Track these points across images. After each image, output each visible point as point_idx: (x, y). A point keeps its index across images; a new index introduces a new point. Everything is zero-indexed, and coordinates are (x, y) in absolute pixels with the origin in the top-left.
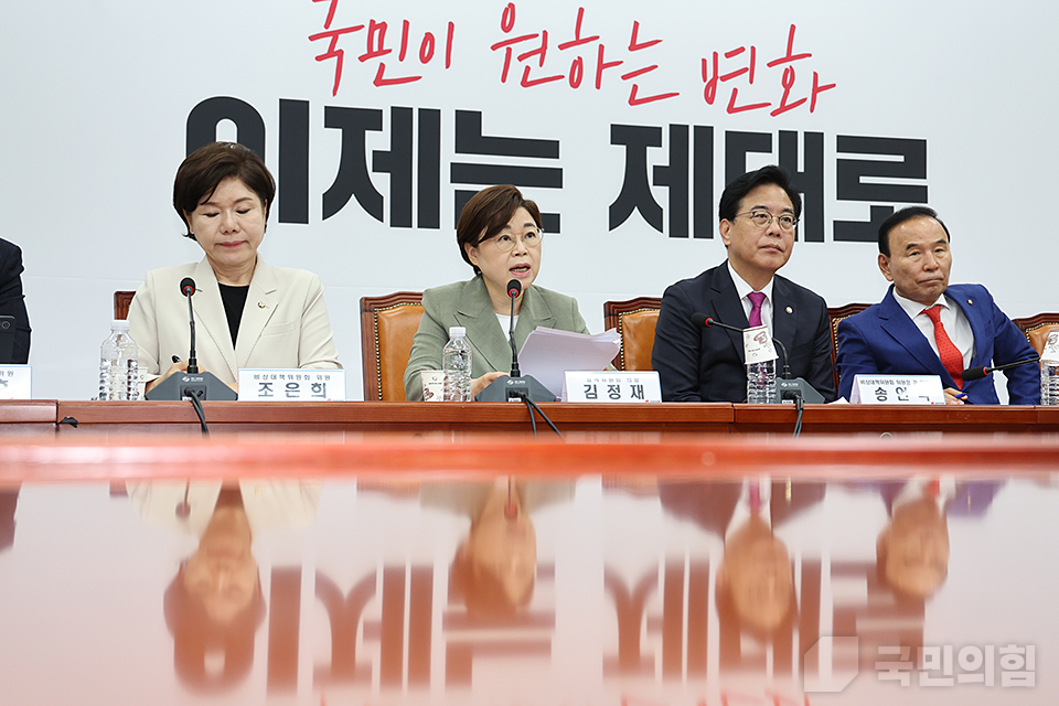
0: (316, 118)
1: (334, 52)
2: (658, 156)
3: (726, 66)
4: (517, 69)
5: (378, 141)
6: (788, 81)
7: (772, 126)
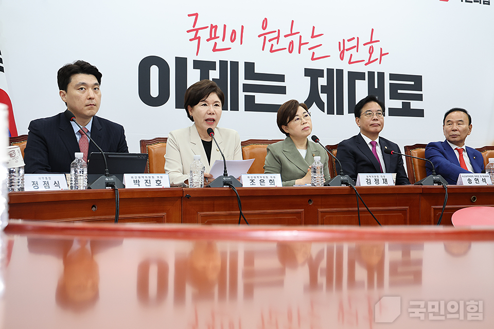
0: (190, 65)
1: (197, 38)
3: (348, 45)
4: (268, 45)
6: (371, 52)
7: (365, 69)
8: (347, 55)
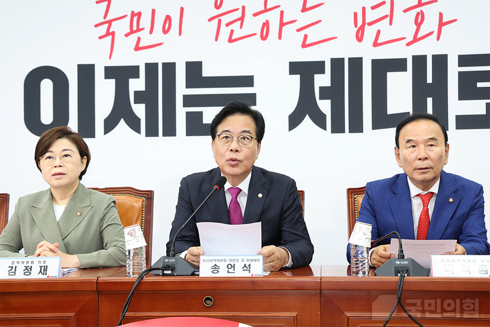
0: (99, 74)
1: (110, 33)
2: (322, 80)
3: (371, 16)
4: (225, 32)
5: (137, 85)
6: (419, 21)
7: (406, 53)
8: (370, 32)
